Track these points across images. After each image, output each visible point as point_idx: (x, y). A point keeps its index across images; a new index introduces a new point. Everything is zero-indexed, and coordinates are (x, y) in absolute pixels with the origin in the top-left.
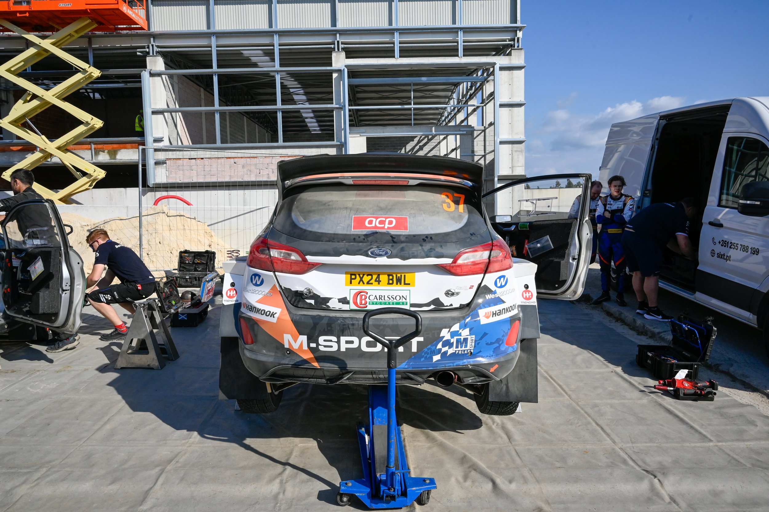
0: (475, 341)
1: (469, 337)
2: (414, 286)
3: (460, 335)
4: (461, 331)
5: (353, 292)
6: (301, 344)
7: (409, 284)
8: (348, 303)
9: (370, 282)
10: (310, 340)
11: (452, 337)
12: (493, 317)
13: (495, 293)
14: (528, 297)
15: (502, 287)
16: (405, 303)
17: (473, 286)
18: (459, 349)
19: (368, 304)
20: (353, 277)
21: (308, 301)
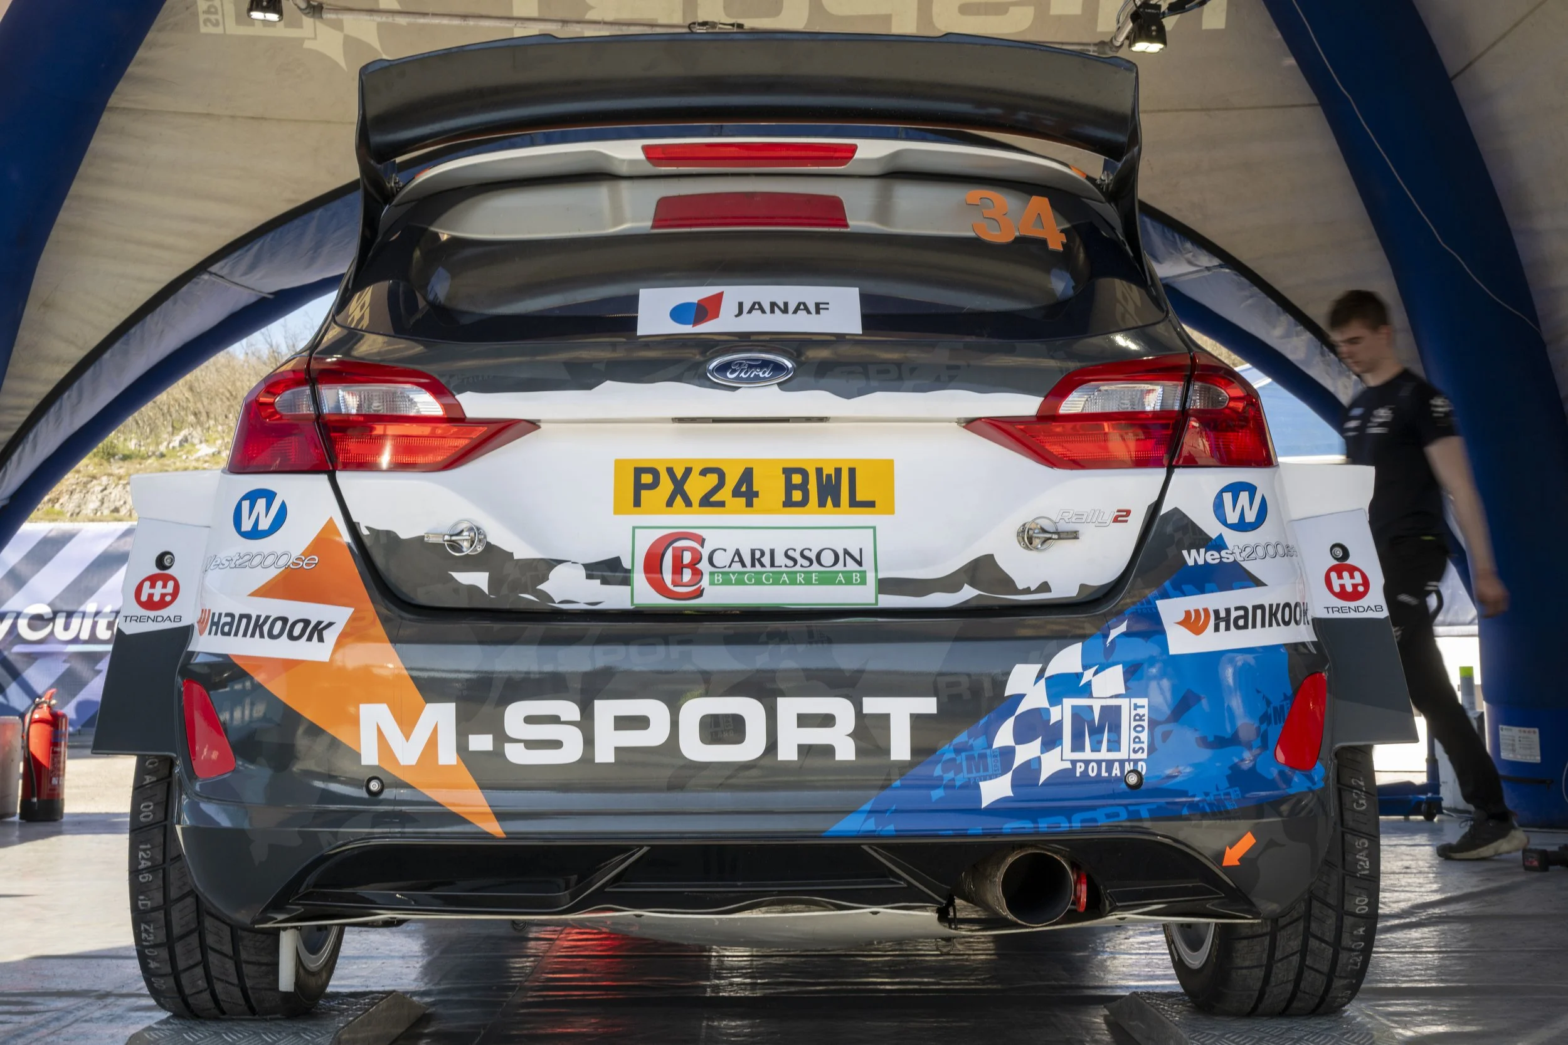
0: (1153, 724)
1: (1124, 703)
2: (890, 510)
3: (1086, 691)
4: (1088, 675)
5: (645, 542)
6: (432, 743)
7: (871, 504)
8: (625, 579)
9: (714, 499)
10: (465, 726)
11: (1055, 698)
12: (1217, 629)
13: (1219, 545)
14: (1349, 589)
15: (1242, 526)
16: (856, 577)
17: (1128, 512)
18: (1088, 754)
19: (705, 582)
20: (647, 479)
21: (465, 578)
